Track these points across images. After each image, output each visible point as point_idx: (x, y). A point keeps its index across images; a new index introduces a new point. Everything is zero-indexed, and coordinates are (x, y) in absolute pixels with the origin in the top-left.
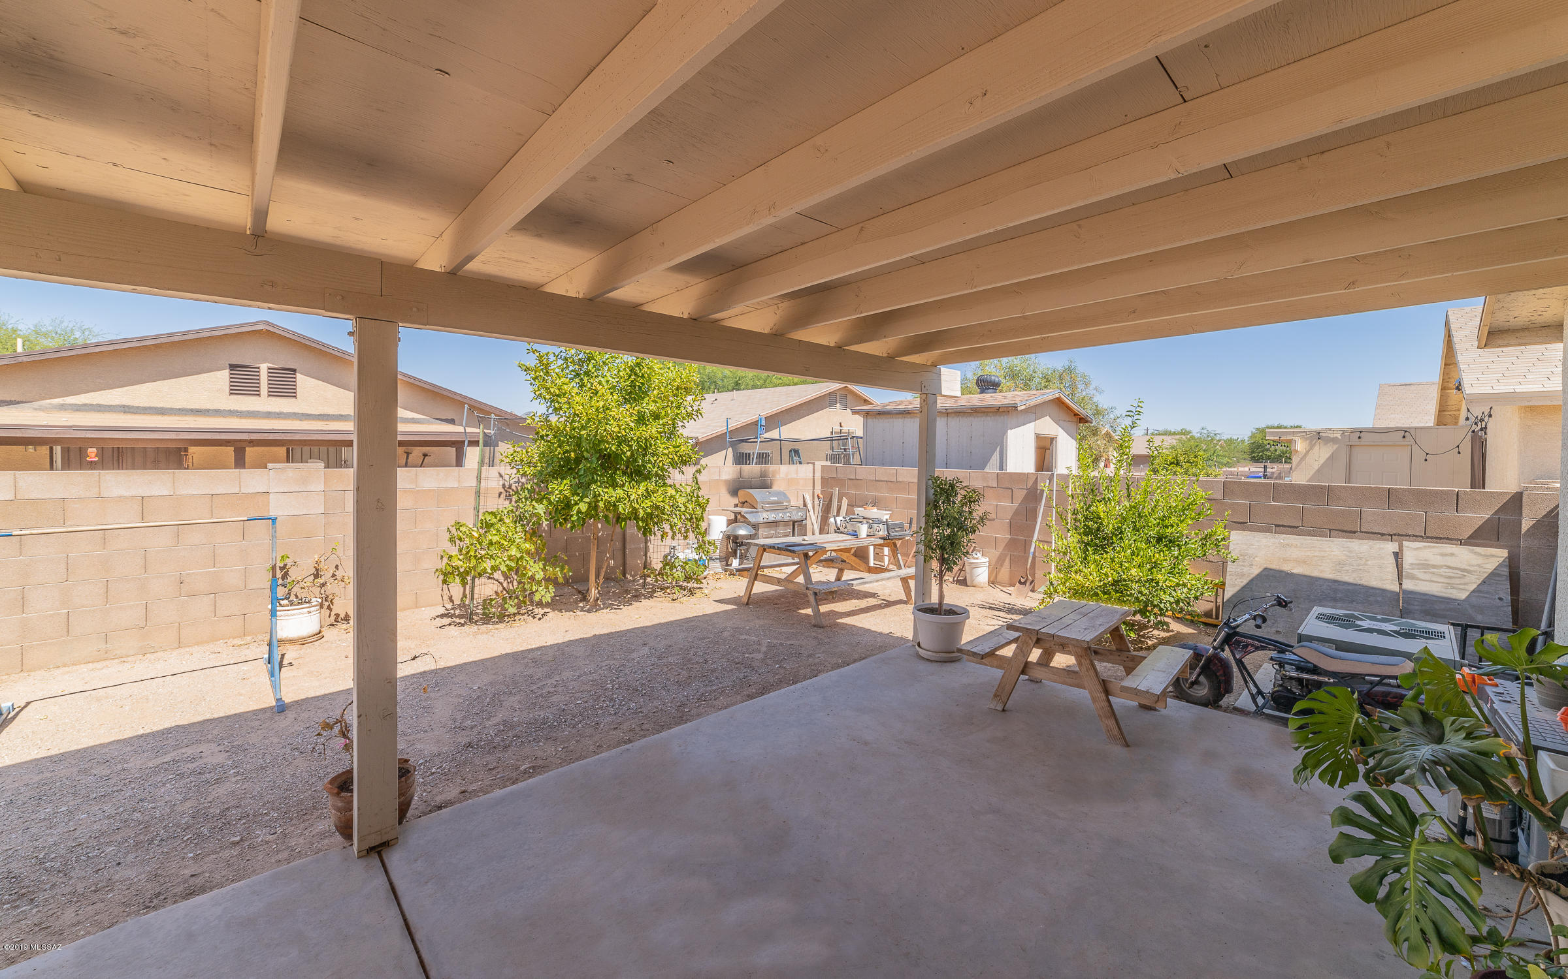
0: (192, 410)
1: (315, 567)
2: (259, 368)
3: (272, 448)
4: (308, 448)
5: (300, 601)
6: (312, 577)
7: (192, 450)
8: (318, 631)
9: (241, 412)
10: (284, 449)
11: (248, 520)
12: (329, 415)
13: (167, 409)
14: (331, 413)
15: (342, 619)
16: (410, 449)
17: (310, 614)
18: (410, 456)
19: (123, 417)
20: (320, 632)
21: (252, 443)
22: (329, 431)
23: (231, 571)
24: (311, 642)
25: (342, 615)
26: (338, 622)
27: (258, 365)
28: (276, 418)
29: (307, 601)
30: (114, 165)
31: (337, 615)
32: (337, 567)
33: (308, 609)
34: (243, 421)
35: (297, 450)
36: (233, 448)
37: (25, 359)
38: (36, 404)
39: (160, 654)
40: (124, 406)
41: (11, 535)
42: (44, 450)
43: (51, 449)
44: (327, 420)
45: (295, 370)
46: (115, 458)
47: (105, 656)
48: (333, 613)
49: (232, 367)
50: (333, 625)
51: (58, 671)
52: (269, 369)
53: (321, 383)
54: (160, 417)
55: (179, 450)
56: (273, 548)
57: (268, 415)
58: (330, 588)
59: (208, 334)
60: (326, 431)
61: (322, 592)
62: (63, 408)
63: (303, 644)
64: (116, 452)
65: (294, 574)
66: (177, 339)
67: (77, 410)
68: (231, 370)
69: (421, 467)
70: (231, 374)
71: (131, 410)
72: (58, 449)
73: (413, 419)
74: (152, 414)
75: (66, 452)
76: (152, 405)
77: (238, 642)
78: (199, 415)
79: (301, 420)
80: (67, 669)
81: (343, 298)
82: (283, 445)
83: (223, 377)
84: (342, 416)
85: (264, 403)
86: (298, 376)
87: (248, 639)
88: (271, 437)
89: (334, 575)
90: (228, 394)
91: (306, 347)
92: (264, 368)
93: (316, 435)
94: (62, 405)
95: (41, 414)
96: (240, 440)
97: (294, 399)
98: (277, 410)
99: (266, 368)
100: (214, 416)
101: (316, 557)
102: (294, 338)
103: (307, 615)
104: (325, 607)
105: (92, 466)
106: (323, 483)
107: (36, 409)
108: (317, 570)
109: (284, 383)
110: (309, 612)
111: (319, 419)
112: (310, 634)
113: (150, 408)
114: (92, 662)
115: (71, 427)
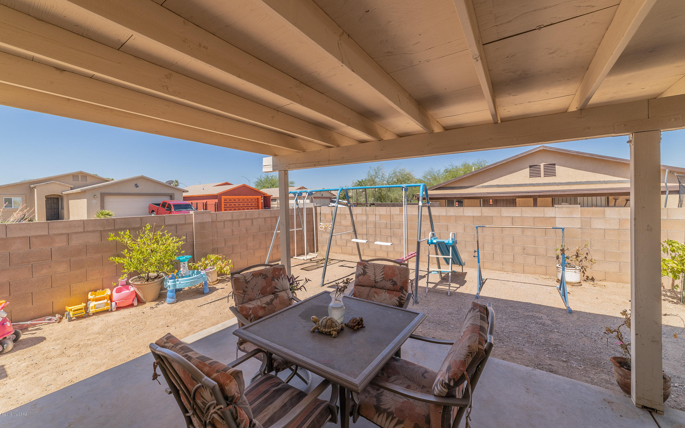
0: (517, 185)
1: (577, 252)
2: (540, 165)
3: (546, 198)
4: (561, 198)
5: (570, 266)
6: (575, 256)
7: (517, 200)
8: (579, 281)
9: (534, 184)
10: (551, 199)
11: (553, 228)
12: (571, 182)
13: (510, 185)
14: (572, 181)
15: (590, 279)
16: (617, 197)
17: (575, 273)
18: (617, 201)
19: (497, 189)
20: (580, 283)
21: (540, 196)
22: (573, 190)
23: (541, 248)
24: (577, 286)
25: (590, 277)
26: (588, 280)
27: (540, 164)
28: (547, 185)
29: (573, 266)
30: (530, 102)
31: (588, 277)
32: (587, 254)
33: (575, 271)
34: (535, 187)
35: (557, 199)
36: (532, 199)
37: (475, 173)
38: (477, 186)
39: (518, 274)
40: (497, 185)
41: (485, 227)
42: (479, 200)
43: (480, 200)
44: (570, 185)
45: (555, 164)
46: (495, 203)
47: (502, 270)
48: (585, 275)
49: (530, 167)
50: (586, 281)
51: (491, 271)
52: (544, 165)
53: (567, 168)
54: (507, 188)
55: (513, 199)
56: (563, 241)
57: (544, 184)
58: (584, 263)
59: (522, 155)
60: (572, 190)
61: (580, 264)
62: (483, 187)
63: (573, 286)
64: (495, 201)
65: (567, 254)
66: (512, 159)
67: (486, 187)
68: (530, 168)
69: (625, 206)
70: (530, 169)
71: (499, 186)
72: (482, 200)
73: (619, 181)
74: (505, 187)
75: (484, 201)
76: (505, 184)
77: (543, 276)
78: (519, 187)
79: (558, 186)
80: (493, 271)
81: (625, 125)
82: (550, 197)
83: (527, 171)
84: (577, 182)
85: (543, 180)
86: (556, 166)
87: (548, 277)
88: (548, 194)
89: (586, 258)
90: (529, 177)
91: (560, 153)
92: (542, 165)
93: (567, 192)
94: (483, 186)
95: (478, 189)
96: (535, 195)
97: (554, 177)
98: (548, 182)
99: (543, 165)
100: (524, 186)
101: (577, 248)
102: (555, 150)
103: (574, 273)
104: (581, 271)
105: (490, 206)
106: (580, 214)
107: (477, 188)
108: (577, 253)
109: (550, 171)
110: (575, 272)
111: (566, 185)
112: (576, 282)
113: (504, 185)
114: (499, 271)
115: (486, 193)
